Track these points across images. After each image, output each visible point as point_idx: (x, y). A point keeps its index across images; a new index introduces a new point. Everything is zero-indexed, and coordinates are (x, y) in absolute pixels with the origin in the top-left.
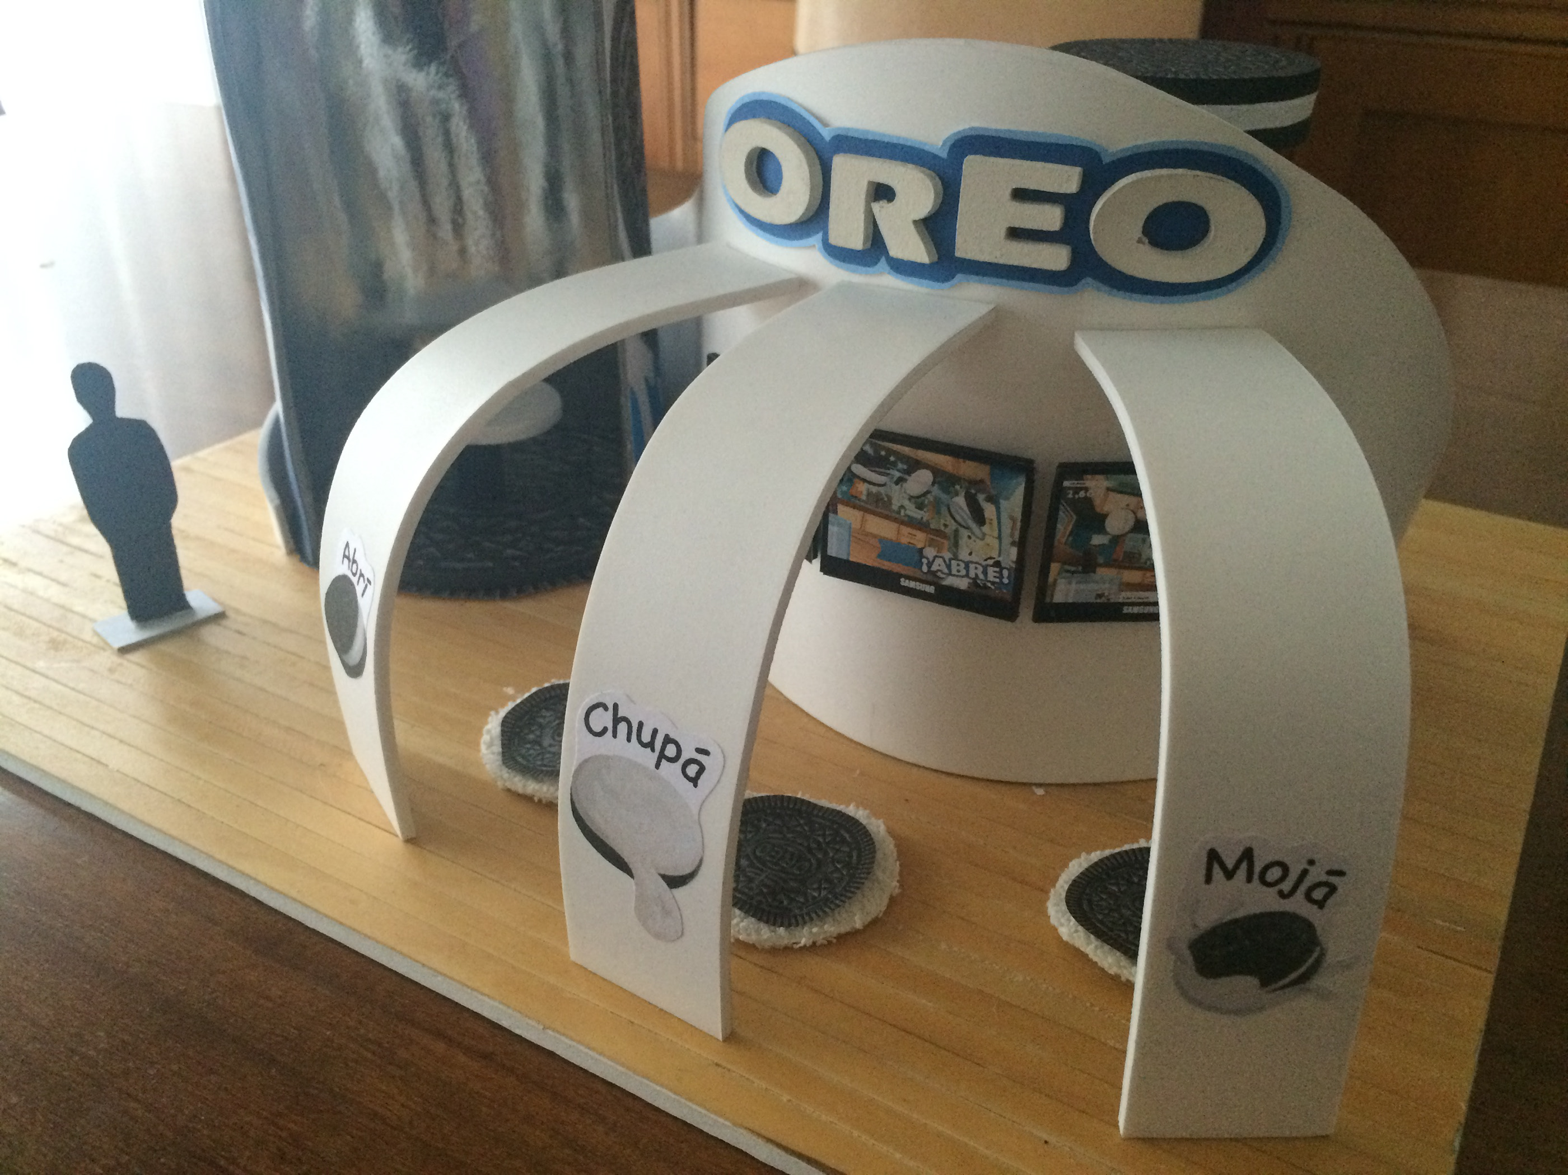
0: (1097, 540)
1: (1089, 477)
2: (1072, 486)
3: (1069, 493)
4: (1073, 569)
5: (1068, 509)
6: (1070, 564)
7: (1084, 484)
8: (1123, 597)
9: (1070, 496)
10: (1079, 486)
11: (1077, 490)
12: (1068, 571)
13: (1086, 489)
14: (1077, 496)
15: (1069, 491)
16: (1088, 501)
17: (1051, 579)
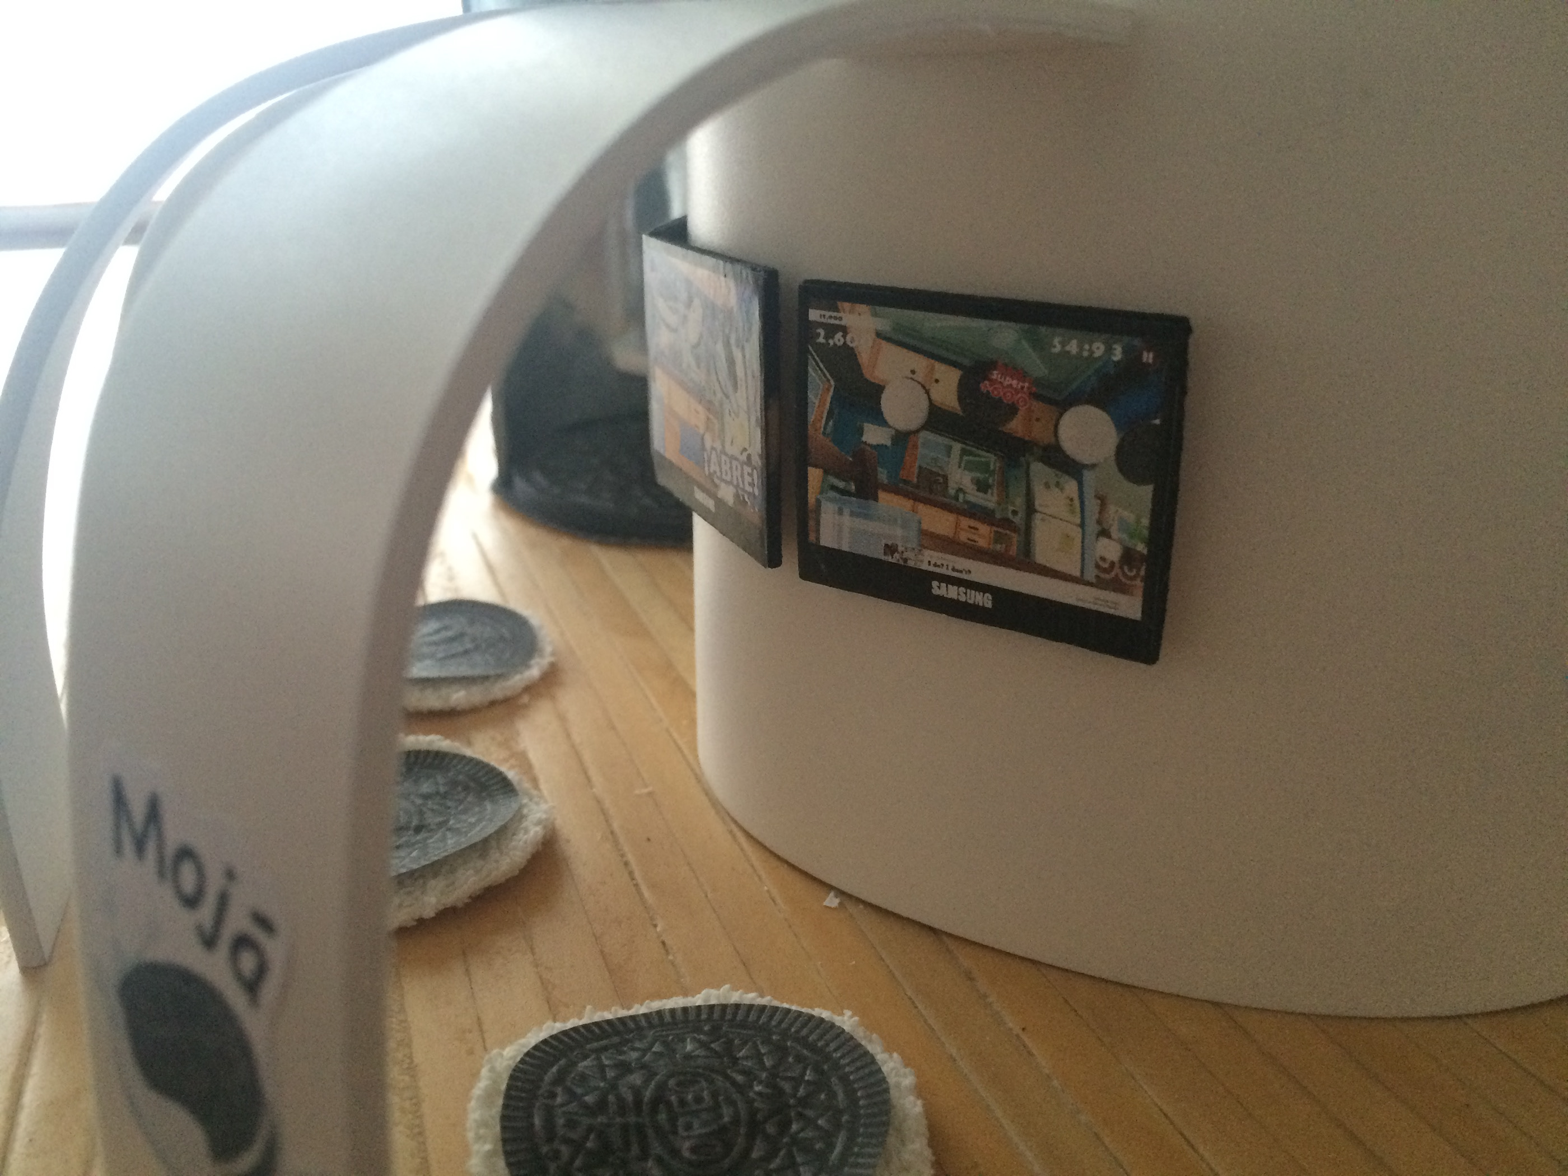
0: (874, 435)
1: (847, 305)
2: (823, 320)
3: (819, 335)
4: (841, 485)
5: (822, 366)
6: (837, 476)
7: (841, 319)
8: (929, 560)
9: (821, 340)
10: (833, 321)
11: (832, 330)
12: (834, 488)
13: (844, 330)
14: (831, 342)
15: (819, 331)
16: (849, 354)
17: (811, 499)
